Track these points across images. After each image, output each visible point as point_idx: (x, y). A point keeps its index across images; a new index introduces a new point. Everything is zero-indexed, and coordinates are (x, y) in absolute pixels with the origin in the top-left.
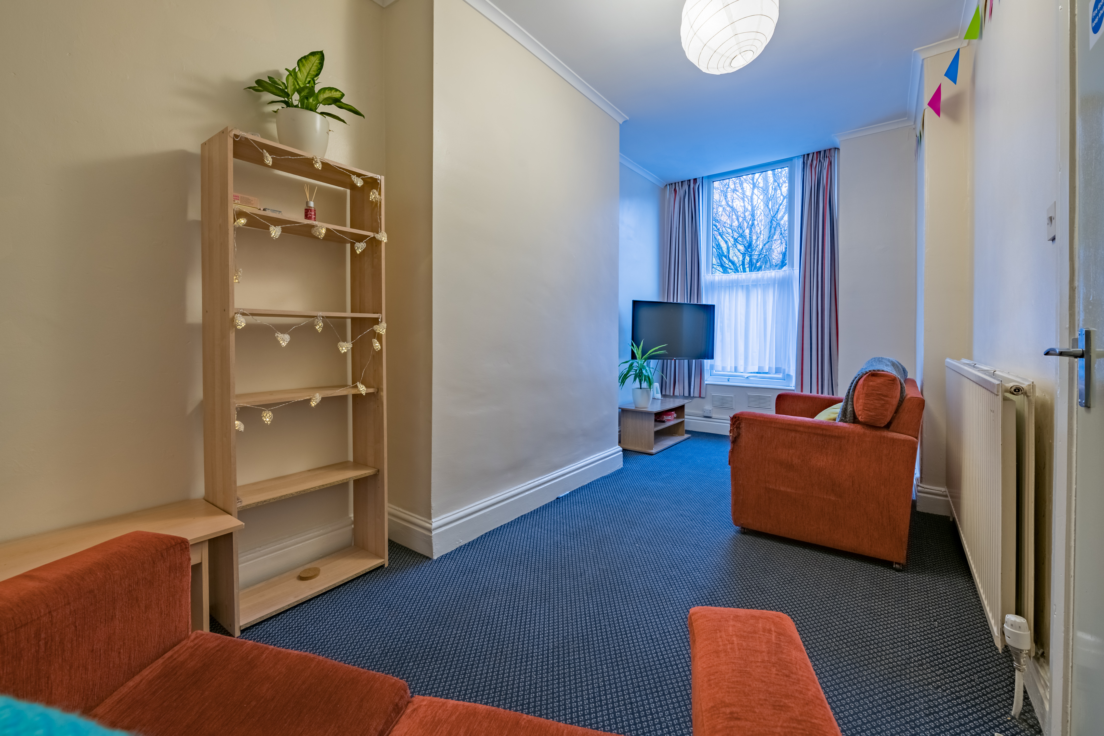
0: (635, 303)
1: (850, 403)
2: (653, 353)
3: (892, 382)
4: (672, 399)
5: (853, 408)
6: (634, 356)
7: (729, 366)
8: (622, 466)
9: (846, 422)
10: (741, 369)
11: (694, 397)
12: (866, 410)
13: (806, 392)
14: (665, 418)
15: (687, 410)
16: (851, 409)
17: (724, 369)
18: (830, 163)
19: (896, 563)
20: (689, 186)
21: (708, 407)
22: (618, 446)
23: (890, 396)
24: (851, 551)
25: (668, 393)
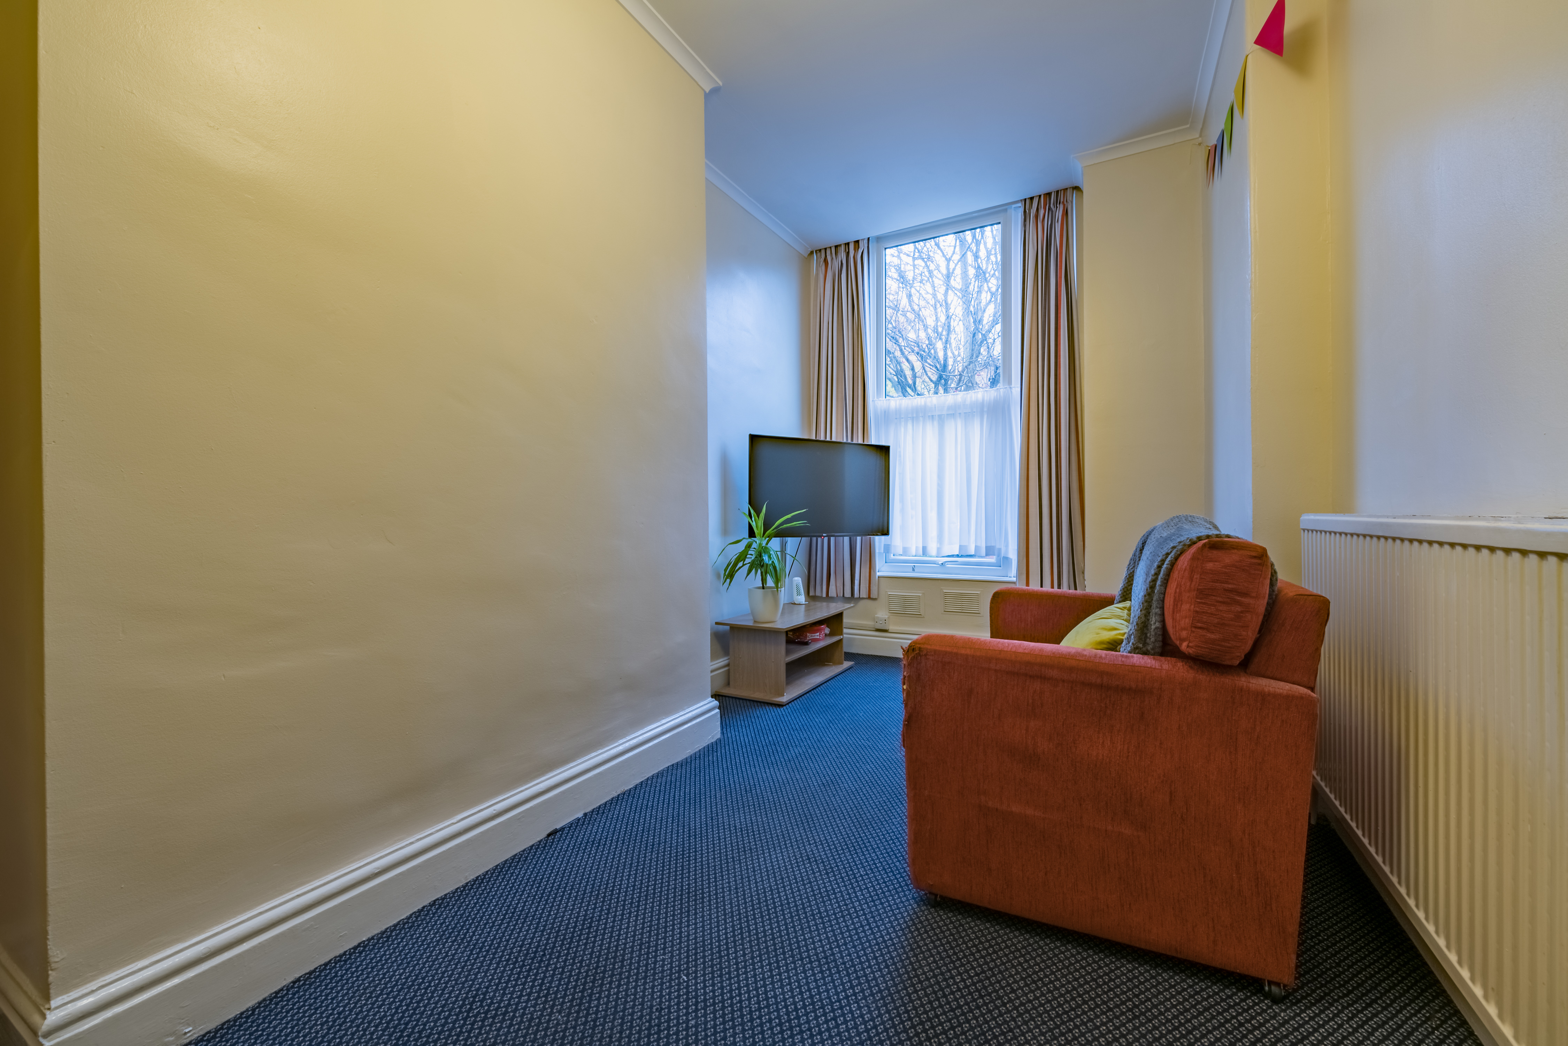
0: (753, 438)
1: (1155, 610)
2: (785, 526)
3: (1259, 561)
4: (825, 604)
5: (1163, 621)
6: (752, 534)
7: (915, 546)
8: (719, 736)
9: (1145, 653)
10: (933, 549)
11: (860, 598)
12: (1200, 628)
13: (1035, 586)
14: (810, 636)
15: (846, 620)
16: (1158, 625)
17: (905, 551)
18: (1066, 213)
19: (1270, 983)
20: (848, 254)
21: (882, 614)
22: (710, 699)
23: (1254, 595)
24: (1169, 953)
25: (818, 594)
